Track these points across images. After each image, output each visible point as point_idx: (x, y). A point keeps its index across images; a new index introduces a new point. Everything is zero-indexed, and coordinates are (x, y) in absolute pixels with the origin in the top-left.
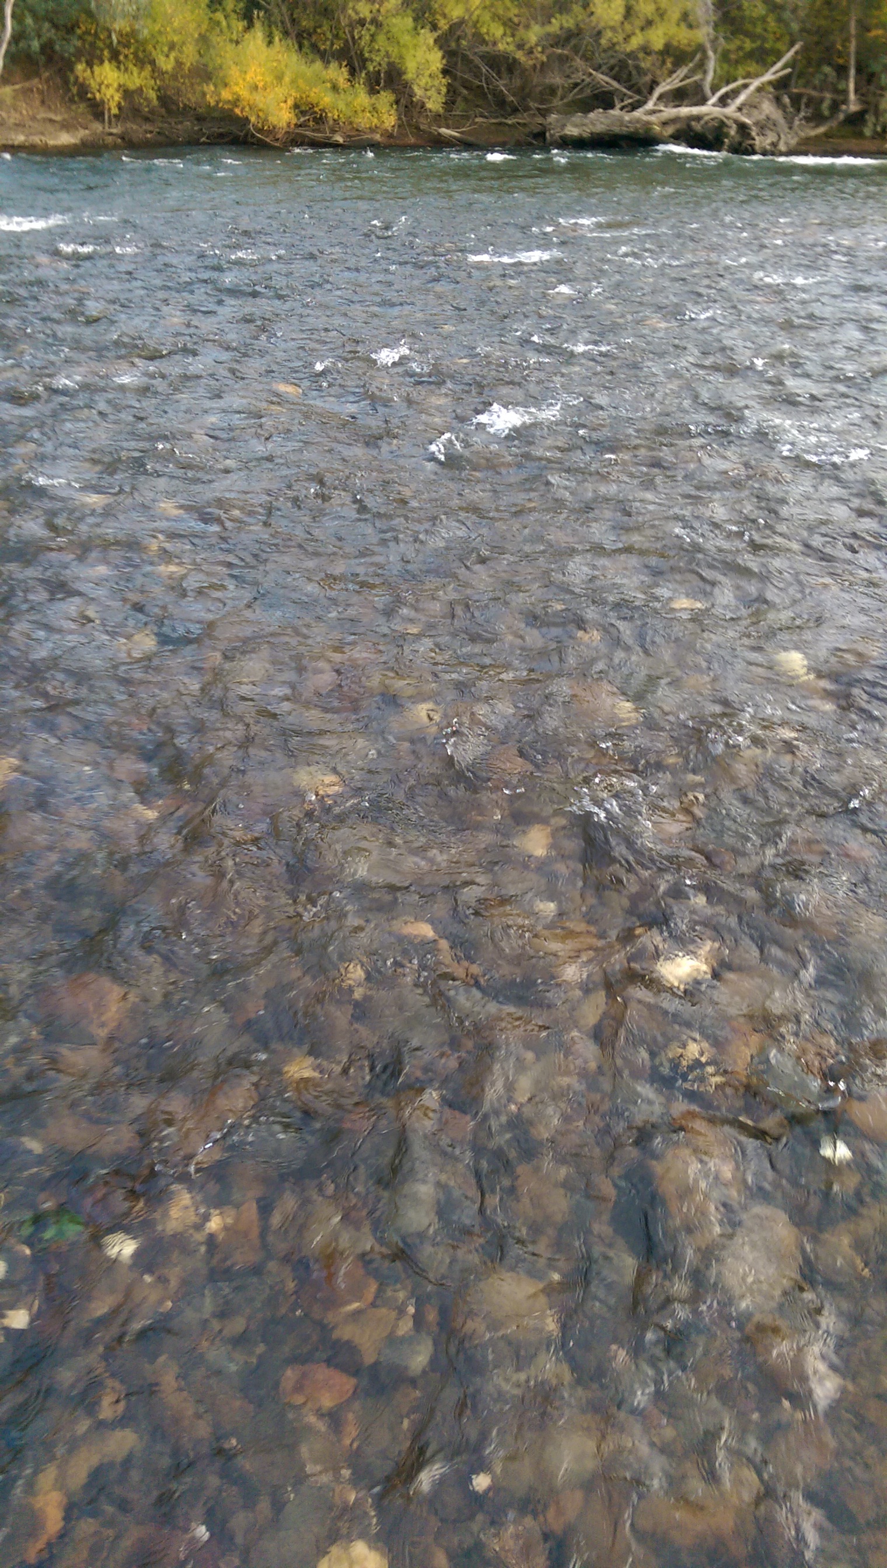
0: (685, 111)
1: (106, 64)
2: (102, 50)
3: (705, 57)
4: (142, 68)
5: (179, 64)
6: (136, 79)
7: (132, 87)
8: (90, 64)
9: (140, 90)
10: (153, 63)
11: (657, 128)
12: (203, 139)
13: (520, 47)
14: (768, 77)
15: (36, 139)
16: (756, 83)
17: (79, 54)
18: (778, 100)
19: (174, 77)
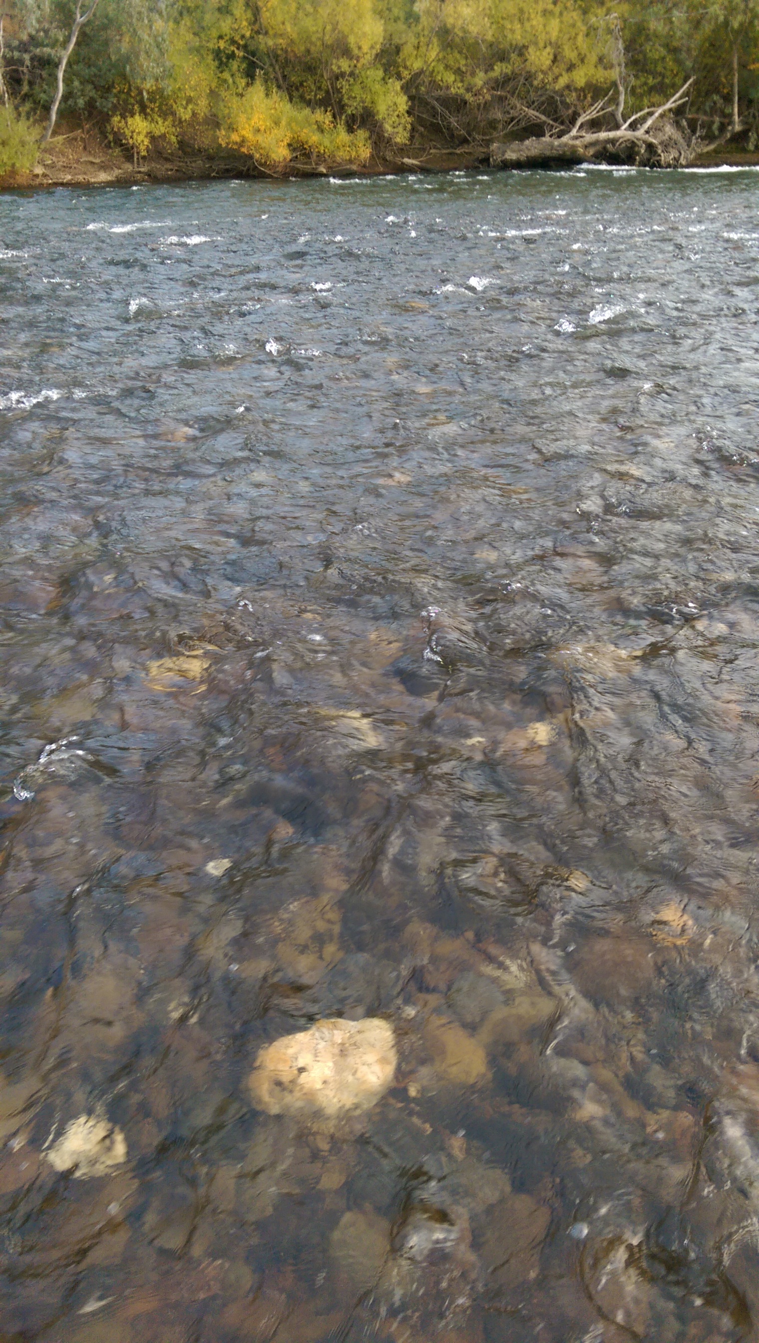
0: (603, 135)
1: (137, 117)
2: (133, 105)
3: (617, 92)
4: (165, 120)
5: (194, 114)
6: (162, 127)
7: (157, 133)
8: (123, 117)
9: (163, 136)
10: (174, 114)
11: (581, 150)
12: (213, 174)
13: (468, 90)
14: (669, 105)
15: (80, 178)
16: (660, 111)
17: (115, 108)
18: (677, 124)
19: (190, 124)
